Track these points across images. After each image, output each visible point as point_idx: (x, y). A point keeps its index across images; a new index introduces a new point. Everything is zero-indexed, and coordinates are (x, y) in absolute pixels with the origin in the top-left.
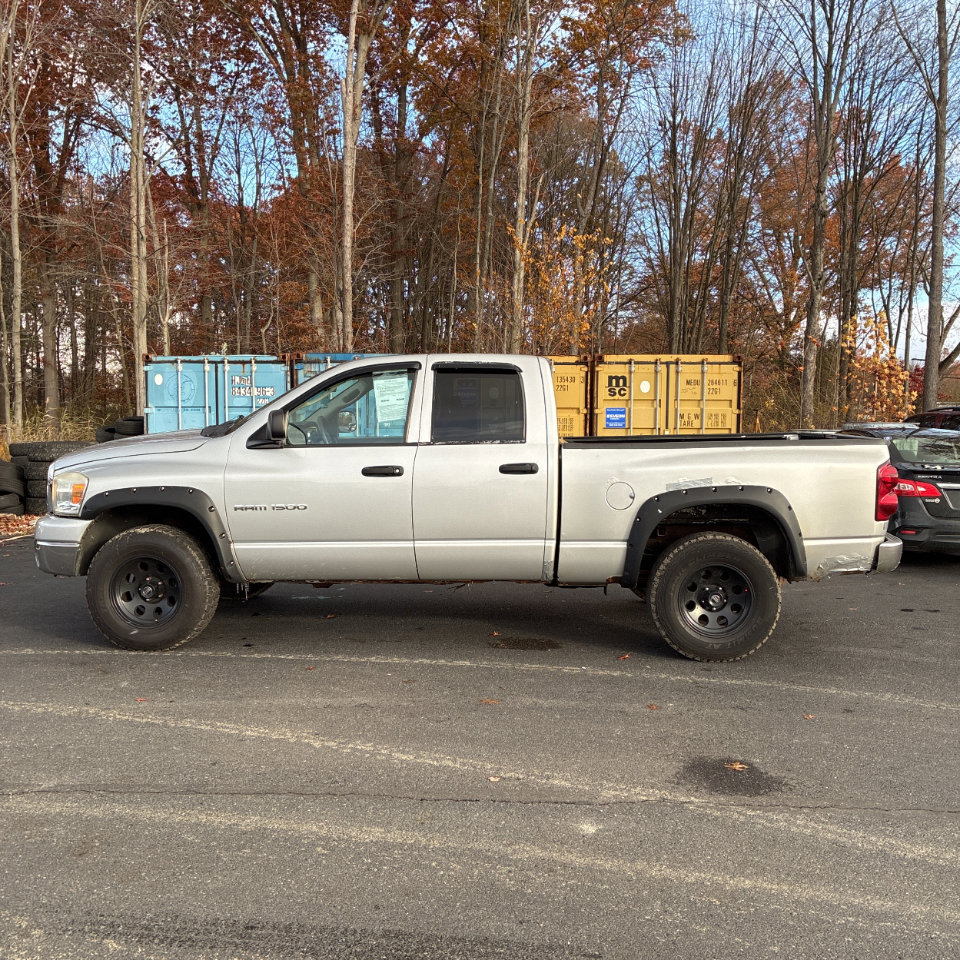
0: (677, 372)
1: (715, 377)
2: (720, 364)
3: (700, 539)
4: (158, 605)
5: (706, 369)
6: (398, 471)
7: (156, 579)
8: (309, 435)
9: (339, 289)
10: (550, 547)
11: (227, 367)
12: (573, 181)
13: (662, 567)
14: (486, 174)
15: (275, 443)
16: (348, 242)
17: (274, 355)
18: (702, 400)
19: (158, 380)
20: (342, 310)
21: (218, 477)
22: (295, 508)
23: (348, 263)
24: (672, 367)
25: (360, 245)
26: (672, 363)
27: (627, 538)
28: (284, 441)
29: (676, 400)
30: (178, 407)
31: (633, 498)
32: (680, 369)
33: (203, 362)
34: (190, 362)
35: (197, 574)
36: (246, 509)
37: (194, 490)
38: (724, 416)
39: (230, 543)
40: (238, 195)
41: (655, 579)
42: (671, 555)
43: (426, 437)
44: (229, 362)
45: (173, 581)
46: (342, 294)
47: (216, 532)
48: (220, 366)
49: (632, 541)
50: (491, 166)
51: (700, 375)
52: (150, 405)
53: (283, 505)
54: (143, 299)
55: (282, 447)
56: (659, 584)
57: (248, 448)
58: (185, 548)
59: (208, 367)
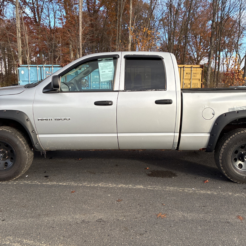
0: (184, 70)
1: (195, 72)
2: (196, 68)
3: (242, 132)
4: (6, 161)
5: (192, 69)
6: (110, 103)
7: (5, 150)
8: (70, 87)
9: (78, 48)
10: (177, 136)
11: (44, 68)
12: (141, 21)
13: (225, 144)
14: (119, 16)
15: (55, 90)
16: (80, 34)
17: (59, 65)
18: (191, 79)
19: (23, 72)
20: (79, 54)
21: (30, 105)
22: (65, 119)
23: (81, 40)
24: (182, 69)
25: (84, 35)
26: (182, 67)
27: (210, 132)
28: (59, 90)
29: (183, 79)
30: (29, 81)
31: (213, 114)
32: (185, 69)
33: (37, 67)
34: (32, 67)
35: (22, 148)
36: (43, 120)
37: (19, 111)
38: (197, 84)
39: (37, 134)
40: (49, 24)
41: (222, 149)
42: (229, 139)
43: (122, 88)
44: (45, 67)
45: (12, 151)
46: (79, 49)
47: (30, 130)
48: (42, 68)
49: (212, 133)
50: (121, 14)
51: (190, 71)
52: (20, 80)
53: (60, 118)
54: (20, 50)
55: (58, 92)
56: (224, 151)
57: (44, 92)
58: (16, 137)
59: (38, 68)
